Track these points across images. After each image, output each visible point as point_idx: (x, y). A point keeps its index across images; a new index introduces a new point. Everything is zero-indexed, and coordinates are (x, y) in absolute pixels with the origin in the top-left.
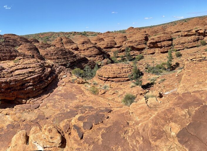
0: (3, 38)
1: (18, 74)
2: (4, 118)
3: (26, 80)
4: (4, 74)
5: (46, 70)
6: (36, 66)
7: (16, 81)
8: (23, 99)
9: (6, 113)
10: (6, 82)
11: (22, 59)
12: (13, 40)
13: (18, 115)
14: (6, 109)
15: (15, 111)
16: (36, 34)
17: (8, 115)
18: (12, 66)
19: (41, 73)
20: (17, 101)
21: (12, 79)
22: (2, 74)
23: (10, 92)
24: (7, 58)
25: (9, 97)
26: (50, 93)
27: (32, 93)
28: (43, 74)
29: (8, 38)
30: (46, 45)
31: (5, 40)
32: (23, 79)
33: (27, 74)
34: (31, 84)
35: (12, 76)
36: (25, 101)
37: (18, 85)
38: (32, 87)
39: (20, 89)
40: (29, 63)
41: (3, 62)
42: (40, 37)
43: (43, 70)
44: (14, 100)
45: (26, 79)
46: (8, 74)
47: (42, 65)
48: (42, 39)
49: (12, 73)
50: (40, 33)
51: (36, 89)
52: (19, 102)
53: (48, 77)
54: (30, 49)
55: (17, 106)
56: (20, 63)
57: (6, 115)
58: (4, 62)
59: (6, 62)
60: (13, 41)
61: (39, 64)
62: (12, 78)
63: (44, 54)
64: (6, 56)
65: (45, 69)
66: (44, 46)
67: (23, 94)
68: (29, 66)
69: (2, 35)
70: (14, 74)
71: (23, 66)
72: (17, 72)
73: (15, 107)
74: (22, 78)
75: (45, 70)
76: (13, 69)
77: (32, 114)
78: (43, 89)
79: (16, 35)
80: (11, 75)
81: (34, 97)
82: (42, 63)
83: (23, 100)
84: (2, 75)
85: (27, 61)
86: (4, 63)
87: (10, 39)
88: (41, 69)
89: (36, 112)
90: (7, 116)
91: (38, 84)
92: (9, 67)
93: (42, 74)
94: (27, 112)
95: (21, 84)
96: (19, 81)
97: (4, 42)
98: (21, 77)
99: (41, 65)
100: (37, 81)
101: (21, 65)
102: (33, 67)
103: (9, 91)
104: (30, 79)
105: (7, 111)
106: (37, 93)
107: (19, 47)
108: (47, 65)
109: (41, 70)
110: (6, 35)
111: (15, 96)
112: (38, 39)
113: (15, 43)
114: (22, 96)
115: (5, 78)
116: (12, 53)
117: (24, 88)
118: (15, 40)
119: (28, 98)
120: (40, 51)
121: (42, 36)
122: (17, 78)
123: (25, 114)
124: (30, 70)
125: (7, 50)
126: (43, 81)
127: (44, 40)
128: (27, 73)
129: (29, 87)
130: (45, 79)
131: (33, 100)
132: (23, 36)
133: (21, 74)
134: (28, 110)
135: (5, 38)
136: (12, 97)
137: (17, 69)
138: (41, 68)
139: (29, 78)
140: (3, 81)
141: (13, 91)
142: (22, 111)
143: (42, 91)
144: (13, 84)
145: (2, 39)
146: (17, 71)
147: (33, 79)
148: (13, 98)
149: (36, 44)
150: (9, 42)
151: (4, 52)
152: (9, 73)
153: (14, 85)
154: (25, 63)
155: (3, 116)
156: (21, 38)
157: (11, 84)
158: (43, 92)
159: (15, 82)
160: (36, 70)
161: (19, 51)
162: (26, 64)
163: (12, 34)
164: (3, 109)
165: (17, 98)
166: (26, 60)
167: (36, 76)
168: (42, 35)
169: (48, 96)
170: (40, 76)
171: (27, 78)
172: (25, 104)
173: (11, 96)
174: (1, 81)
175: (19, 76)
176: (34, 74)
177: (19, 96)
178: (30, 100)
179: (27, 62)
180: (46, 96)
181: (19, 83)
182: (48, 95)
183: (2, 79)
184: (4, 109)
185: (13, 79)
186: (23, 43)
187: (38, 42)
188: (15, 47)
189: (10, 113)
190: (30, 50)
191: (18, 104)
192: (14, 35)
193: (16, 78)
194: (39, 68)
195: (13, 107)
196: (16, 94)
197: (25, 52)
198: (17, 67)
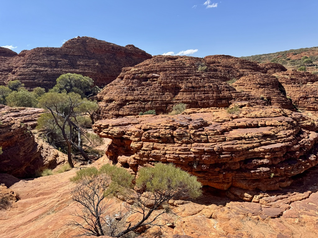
0: (203, 64)
1: (237, 136)
2: (205, 224)
3: (255, 152)
4: (207, 136)
5: (305, 135)
6: (281, 124)
7: (232, 151)
8: (246, 191)
9: (210, 214)
10: (211, 152)
11: (246, 107)
12: (226, 67)
13: (233, 221)
14: (210, 206)
15: (228, 213)
16: (279, 53)
17: (213, 218)
18: (225, 121)
19: (290, 141)
20: (233, 194)
21: (223, 147)
22: (204, 135)
23: (219, 172)
24: (211, 102)
25: (218, 183)
26: (310, 192)
27: (266, 182)
28: (297, 144)
29: (214, 62)
30: (304, 76)
31: (207, 68)
32: (248, 149)
33: (257, 139)
34: (265, 161)
35: (224, 140)
36: (250, 196)
37: (237, 160)
38: (268, 169)
39: (240, 170)
40: (263, 115)
41: (202, 110)
42: (289, 59)
43: (298, 135)
44: (226, 191)
45: (256, 150)
46: (215, 135)
47: (295, 122)
48: (293, 62)
49: (225, 135)
50: (292, 51)
51: (277, 175)
52: (236, 195)
53: (309, 153)
54: (263, 85)
55: (231, 203)
56: (241, 115)
57: (211, 218)
58: (206, 109)
59: (211, 110)
60: (224, 68)
61: (287, 119)
62: (224, 145)
63: (298, 96)
64: (208, 98)
65: (302, 133)
66: (300, 79)
67: (246, 180)
68: (263, 123)
69: (202, 58)
70: (228, 136)
71: (249, 122)
72: (235, 133)
73: (228, 205)
74: (245, 146)
75: (302, 136)
76: (227, 125)
77: (263, 226)
78: (294, 177)
79: (232, 57)
80: (222, 137)
81: (271, 192)
82: (294, 119)
83: (246, 194)
84: (202, 136)
85: (257, 111)
86: (205, 112)
87: (218, 66)
88: (291, 131)
89: (274, 225)
90: (212, 220)
91: (282, 164)
92: (217, 120)
93: (295, 143)
94: (253, 221)
95: (243, 158)
96: (238, 151)
97: (206, 71)
98: (244, 144)
99: (292, 122)
100: (280, 158)
101: (243, 119)
102: (271, 126)
103: (217, 170)
104: (265, 152)
105: (212, 211)
106: (278, 185)
107: (239, 81)
108: (309, 124)
109: (291, 134)
110: (210, 57)
111: (228, 183)
112: (285, 63)
113: (228, 72)
114: (243, 184)
115: (208, 142)
116: (221, 91)
117: (249, 168)
118: (230, 67)
119: (257, 191)
120: (286, 90)
121: (293, 58)
122: (235, 146)
123: (250, 223)
124: (265, 131)
125: (211, 87)
126: (295, 160)
127: (299, 65)
128: (258, 137)
129: (261, 168)
130: (301, 157)
131: (267, 196)
132: (248, 57)
133: (245, 138)
134: (255, 217)
135: (208, 64)
136: (223, 182)
137: (236, 128)
138: (293, 129)
139: (261, 149)
140: (206, 149)
141: (225, 170)
142: (241, 216)
143: (289, 183)
144: (226, 157)
145: (202, 66)
146: (234, 131)
147: (272, 151)
148: (225, 186)
149: (278, 75)
150: (216, 70)
151: (205, 91)
152: (217, 133)
153: (228, 159)
154: (253, 114)
155: (204, 219)
156: (244, 62)
157: (222, 156)
158: (292, 185)
159: (232, 154)
160: (279, 134)
161: (236, 88)
162: (257, 117)
163: (223, 56)
164: (203, 206)
165: (232, 186)
166: (257, 109)
167: (279, 145)
168: (295, 54)
169: (305, 198)
170: (287, 147)
171: (257, 147)
172: (249, 203)
173: (221, 181)
174: (202, 148)
175: (239, 142)
176: (273, 141)
177: (238, 184)
178: (261, 195)
179: (258, 113)
180: (299, 195)
181: (239, 156)
182: (306, 194)
183: (204, 144)
184: (206, 207)
185: (226, 146)
186: (247, 71)
187: (284, 69)
188: (229, 79)
189: (218, 215)
190: (262, 88)
191: (234, 200)
192: (229, 57)
193: (233, 144)
194: (287, 129)
195: (224, 205)
196: (231, 178)
197: (250, 90)
198: (236, 122)
